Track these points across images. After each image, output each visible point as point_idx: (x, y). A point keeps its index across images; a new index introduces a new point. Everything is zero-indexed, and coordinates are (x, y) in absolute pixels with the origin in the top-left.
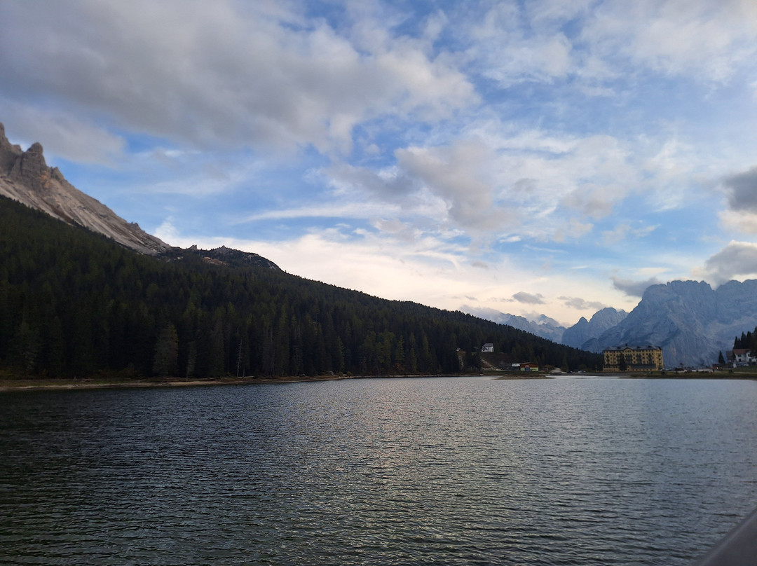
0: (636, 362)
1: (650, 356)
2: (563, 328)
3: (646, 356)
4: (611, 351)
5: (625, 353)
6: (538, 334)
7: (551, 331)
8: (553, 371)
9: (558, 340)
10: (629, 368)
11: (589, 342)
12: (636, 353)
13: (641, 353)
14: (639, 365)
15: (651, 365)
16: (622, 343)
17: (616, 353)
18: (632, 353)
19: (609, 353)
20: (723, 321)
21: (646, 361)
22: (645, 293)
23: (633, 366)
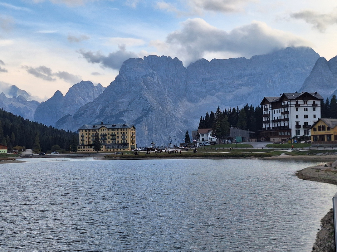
0: (111, 142)
1: (124, 135)
2: (36, 103)
3: (120, 135)
4: (86, 130)
5: (100, 132)
6: (8, 110)
7: (22, 106)
8: (24, 153)
9: (30, 117)
10: (103, 148)
11: (64, 119)
12: (111, 132)
13: (116, 132)
14: (113, 145)
15: (125, 145)
16: (97, 121)
17: (91, 133)
18: (107, 132)
19: (84, 133)
20: (191, 100)
21: (120, 140)
22: (123, 66)
23: (106, 145)
